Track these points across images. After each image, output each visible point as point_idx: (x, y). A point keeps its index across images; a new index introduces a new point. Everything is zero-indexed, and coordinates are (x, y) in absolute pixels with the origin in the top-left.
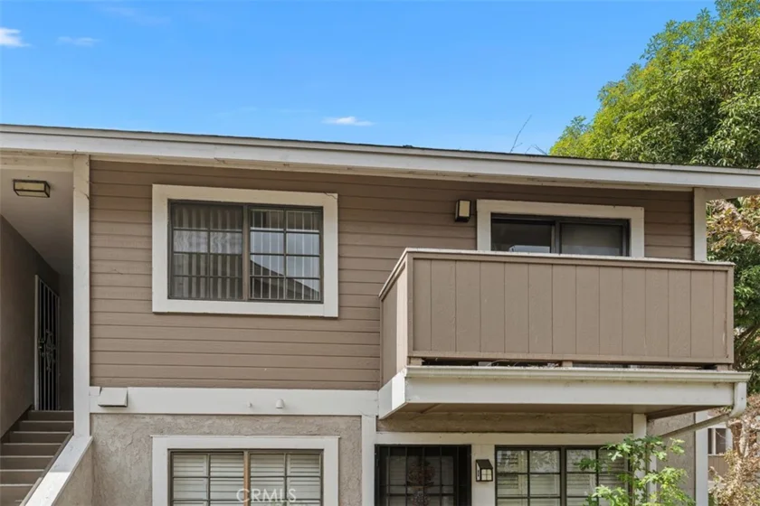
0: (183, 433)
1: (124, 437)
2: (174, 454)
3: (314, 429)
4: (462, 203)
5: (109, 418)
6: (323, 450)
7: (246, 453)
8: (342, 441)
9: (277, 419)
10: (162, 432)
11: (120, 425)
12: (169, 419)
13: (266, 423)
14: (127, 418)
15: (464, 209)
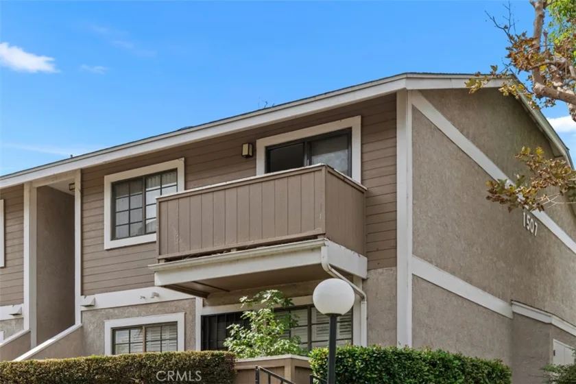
0: (118, 318)
1: (94, 323)
2: (114, 330)
3: (174, 309)
4: (244, 145)
5: (88, 313)
6: (177, 322)
7: (144, 327)
8: (187, 315)
9: (157, 305)
10: (108, 319)
11: (92, 316)
12: (111, 310)
13: (152, 308)
14: (95, 312)
15: (245, 150)
